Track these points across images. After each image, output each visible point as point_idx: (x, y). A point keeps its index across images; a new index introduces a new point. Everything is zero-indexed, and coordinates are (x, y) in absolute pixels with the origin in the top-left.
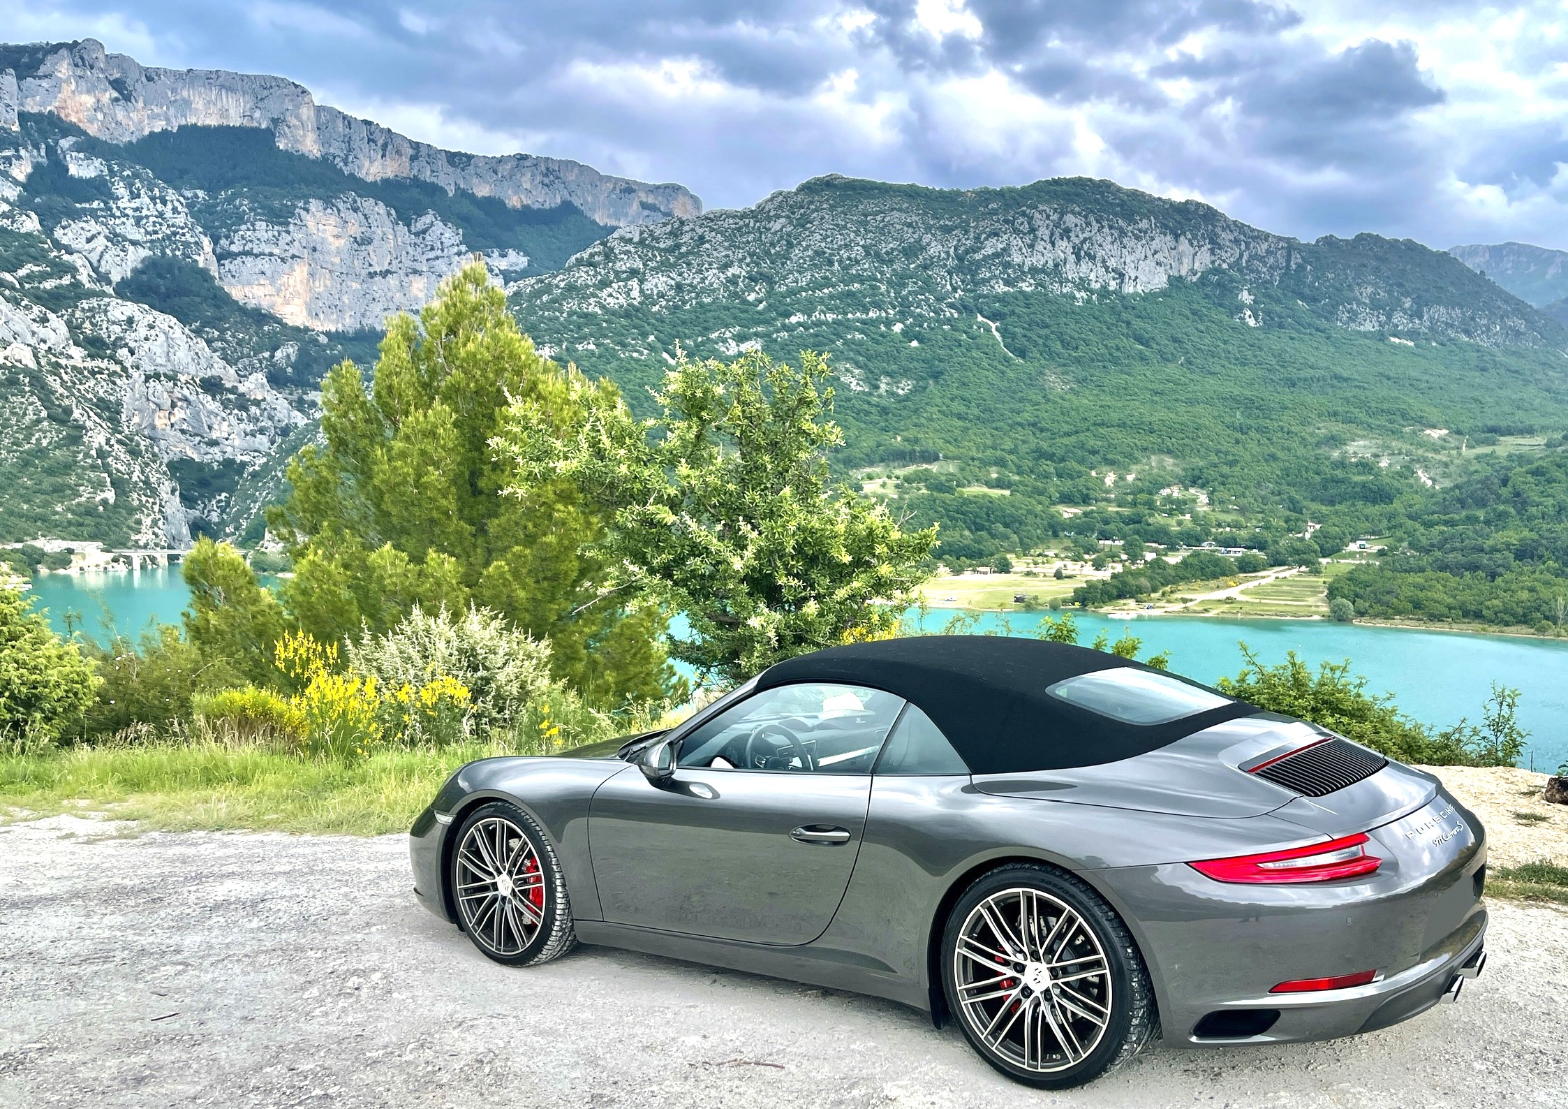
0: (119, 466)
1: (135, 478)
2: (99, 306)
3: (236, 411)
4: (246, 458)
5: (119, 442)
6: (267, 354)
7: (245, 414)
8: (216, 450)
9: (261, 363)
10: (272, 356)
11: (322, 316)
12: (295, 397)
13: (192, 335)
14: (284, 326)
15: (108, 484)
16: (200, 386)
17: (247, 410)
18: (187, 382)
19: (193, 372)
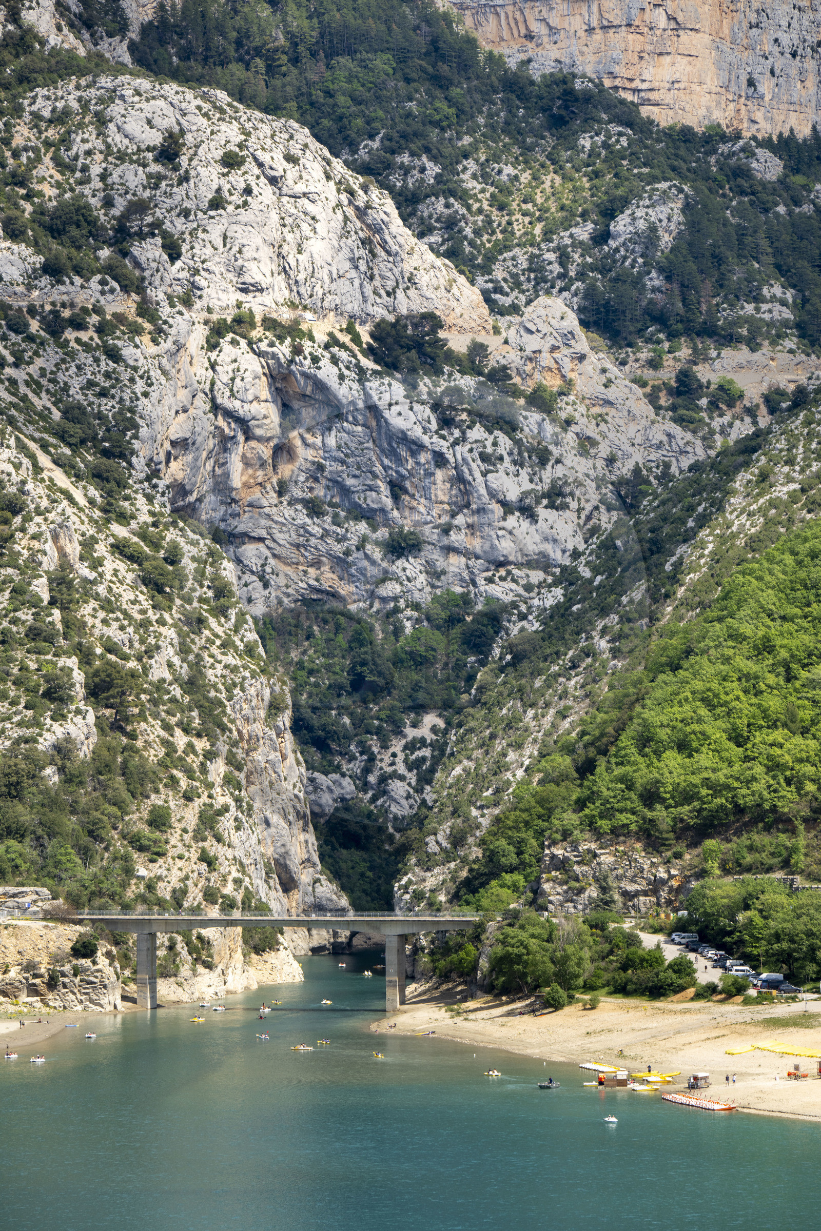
0: (112, 632)
1: (159, 671)
2: (84, 104)
3: (477, 433)
4: (503, 591)
5: (120, 549)
6: (584, 232)
7: (505, 442)
8: (411, 567)
9: (564, 258)
10: (602, 237)
11: (766, 86)
12: (668, 373)
13: (356, 181)
14: (644, 128)
15: (79, 691)
16: (370, 352)
17: (510, 427)
18: (333, 342)
19: (353, 306)
